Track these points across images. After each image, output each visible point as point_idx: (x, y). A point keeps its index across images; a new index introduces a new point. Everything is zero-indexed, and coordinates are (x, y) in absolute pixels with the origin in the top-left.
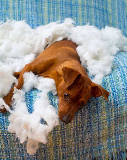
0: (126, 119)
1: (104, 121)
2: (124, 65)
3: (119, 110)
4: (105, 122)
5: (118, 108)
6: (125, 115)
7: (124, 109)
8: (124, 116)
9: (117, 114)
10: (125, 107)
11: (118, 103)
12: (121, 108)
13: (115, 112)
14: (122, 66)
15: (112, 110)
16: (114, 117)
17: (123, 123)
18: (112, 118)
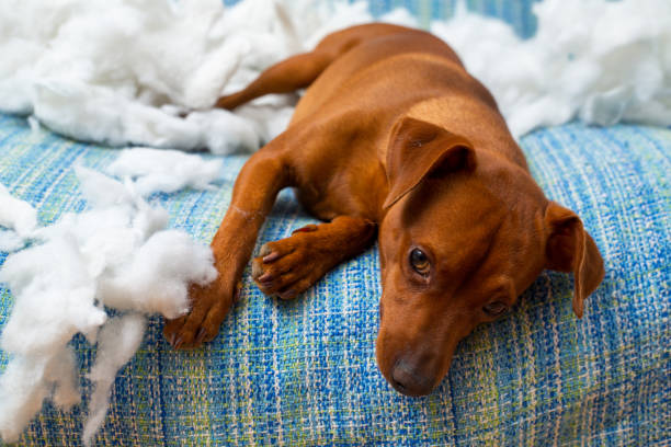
0: (590, 419)
1: (488, 436)
2: (589, 168)
3: (559, 373)
4: (493, 442)
5: (557, 365)
6: (588, 398)
7: (584, 369)
8: (583, 405)
9: (552, 394)
10: (590, 361)
11: (556, 337)
12: (570, 367)
13: (542, 384)
14: (582, 172)
15: (527, 376)
16: (537, 409)
17: (579, 438)
18: (528, 419)
